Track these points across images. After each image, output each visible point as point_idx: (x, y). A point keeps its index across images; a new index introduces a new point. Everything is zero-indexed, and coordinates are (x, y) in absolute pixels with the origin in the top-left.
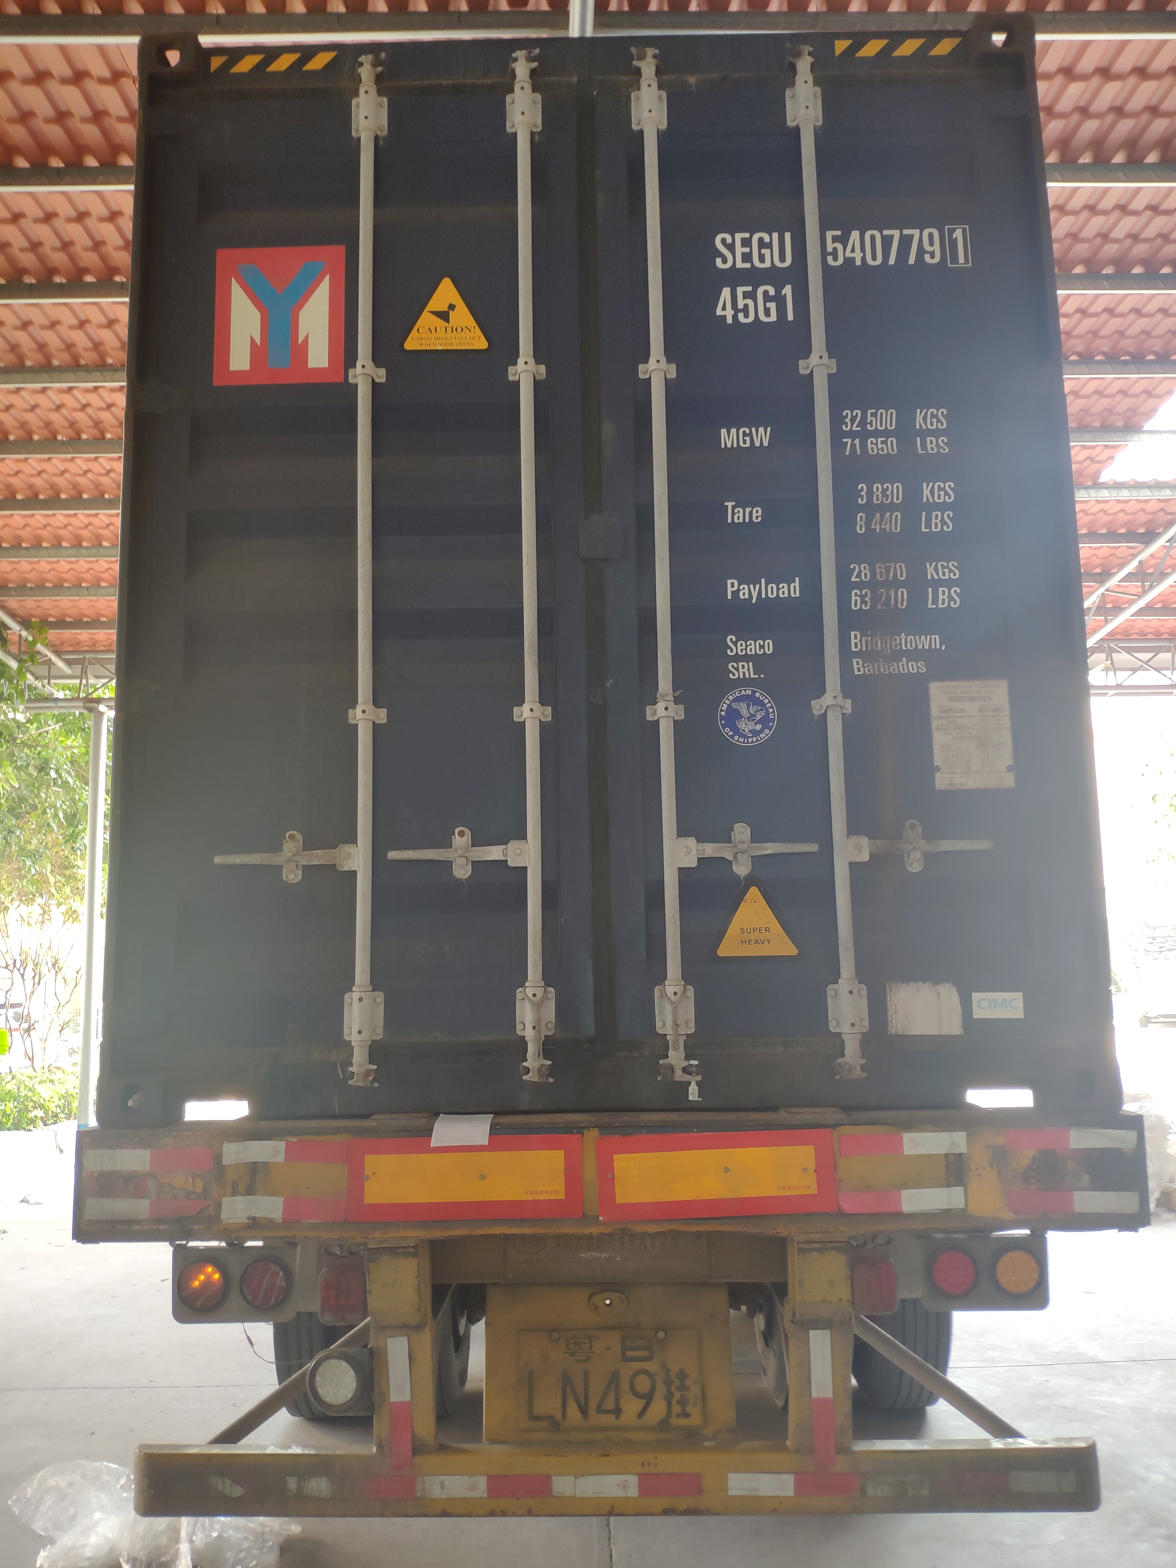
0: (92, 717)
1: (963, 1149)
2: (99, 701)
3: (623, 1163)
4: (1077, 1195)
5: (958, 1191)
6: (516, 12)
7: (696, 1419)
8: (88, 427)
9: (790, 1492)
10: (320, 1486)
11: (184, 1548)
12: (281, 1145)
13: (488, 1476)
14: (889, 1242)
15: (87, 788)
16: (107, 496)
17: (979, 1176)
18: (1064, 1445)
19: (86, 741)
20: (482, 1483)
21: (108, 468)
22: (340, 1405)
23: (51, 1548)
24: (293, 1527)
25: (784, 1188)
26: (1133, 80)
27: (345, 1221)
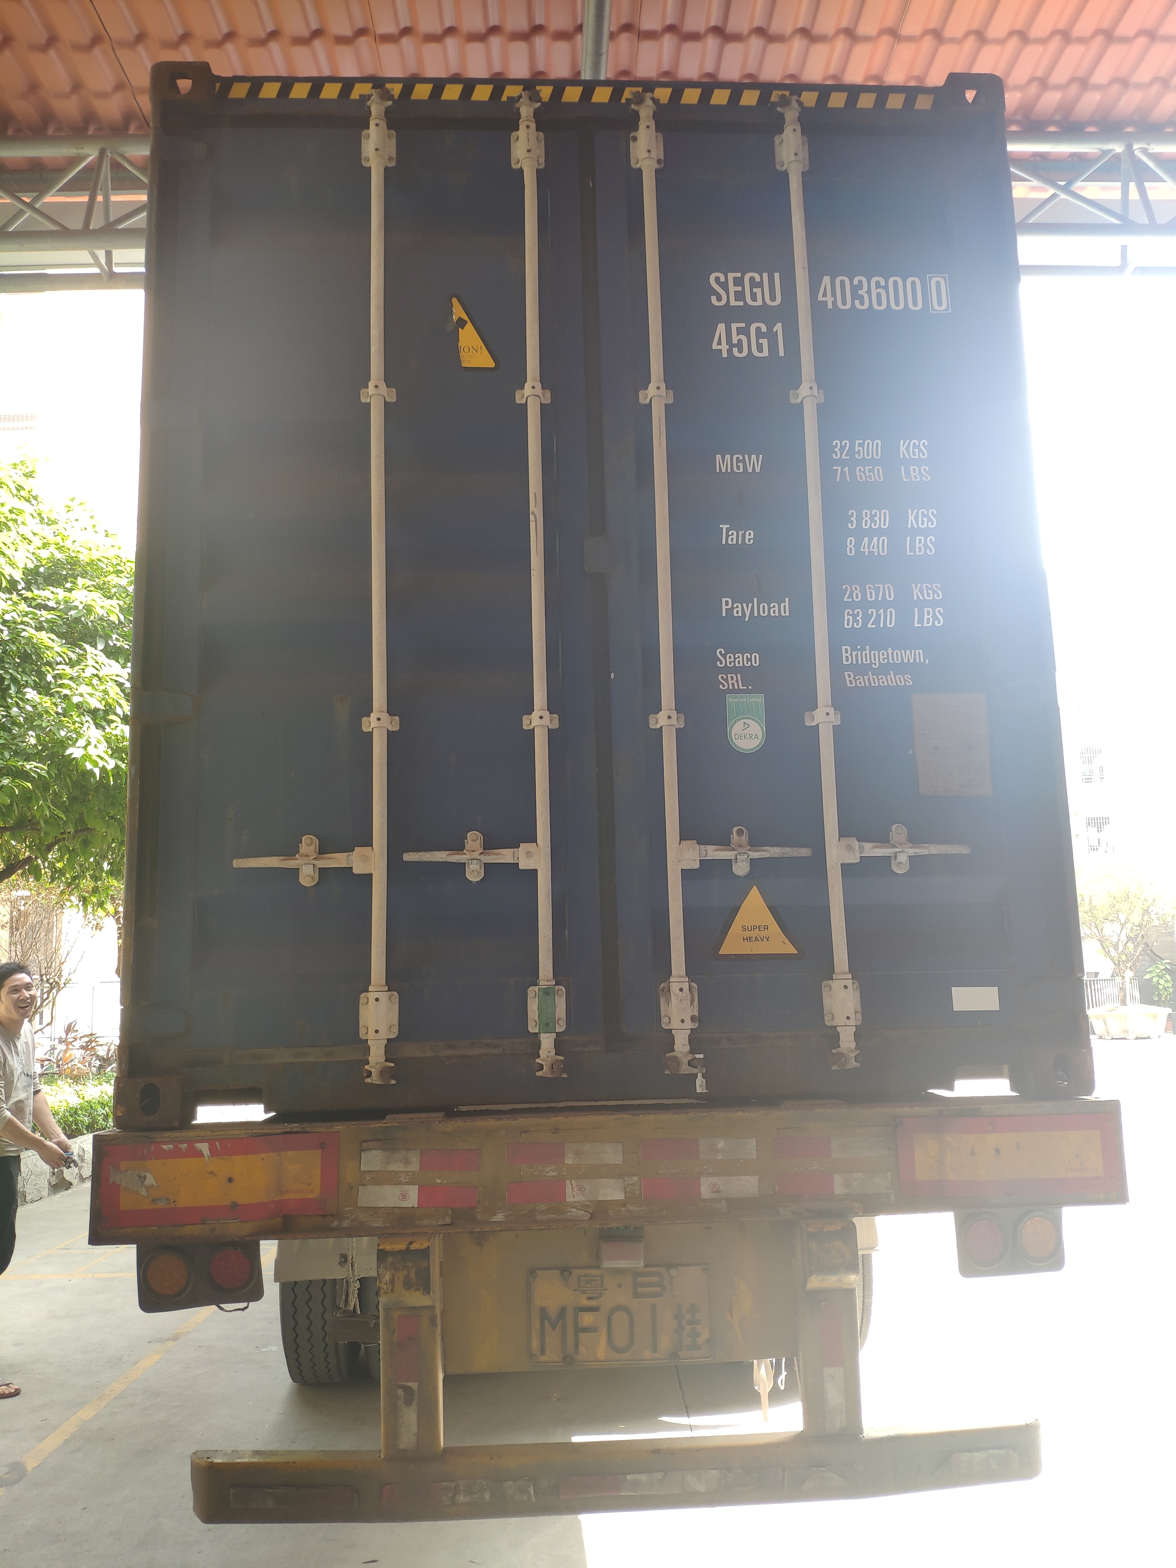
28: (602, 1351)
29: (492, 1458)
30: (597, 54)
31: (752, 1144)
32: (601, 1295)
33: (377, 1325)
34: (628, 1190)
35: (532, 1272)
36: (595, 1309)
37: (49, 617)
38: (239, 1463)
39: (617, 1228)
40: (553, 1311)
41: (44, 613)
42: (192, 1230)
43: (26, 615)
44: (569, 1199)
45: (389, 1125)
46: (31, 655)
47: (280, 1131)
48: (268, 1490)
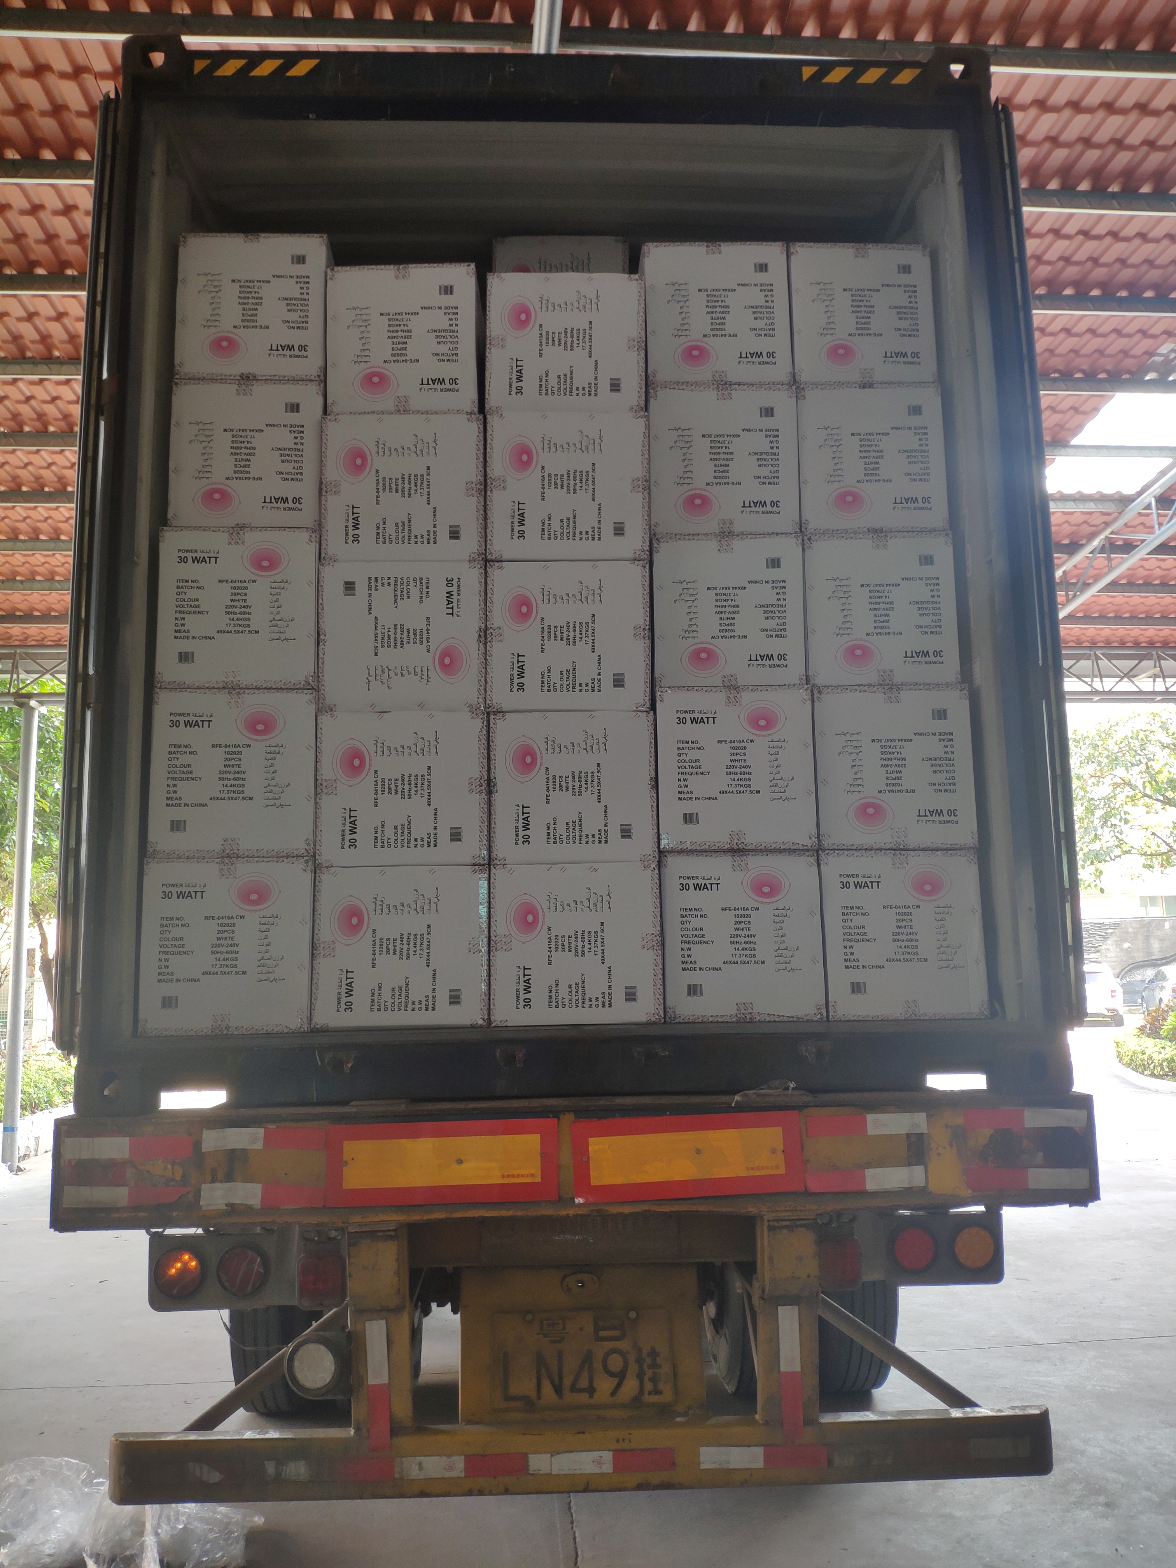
0: (22, 712)
1: (923, 1128)
2: (29, 696)
3: (597, 1145)
4: (1031, 1172)
5: (919, 1170)
6: (478, 24)
7: (667, 1396)
8: (31, 419)
9: (760, 1464)
10: (298, 1469)
11: (150, 1541)
12: (261, 1132)
13: (465, 1456)
14: (852, 1221)
15: (16, 784)
16: (46, 489)
17: (939, 1154)
18: (1018, 1412)
19: (15, 736)
20: (459, 1463)
21: (50, 461)
22: (318, 1389)
23: (10, 1546)
24: (256, 1519)
25: (753, 1169)
26: (1067, 113)
27: (324, 1206)
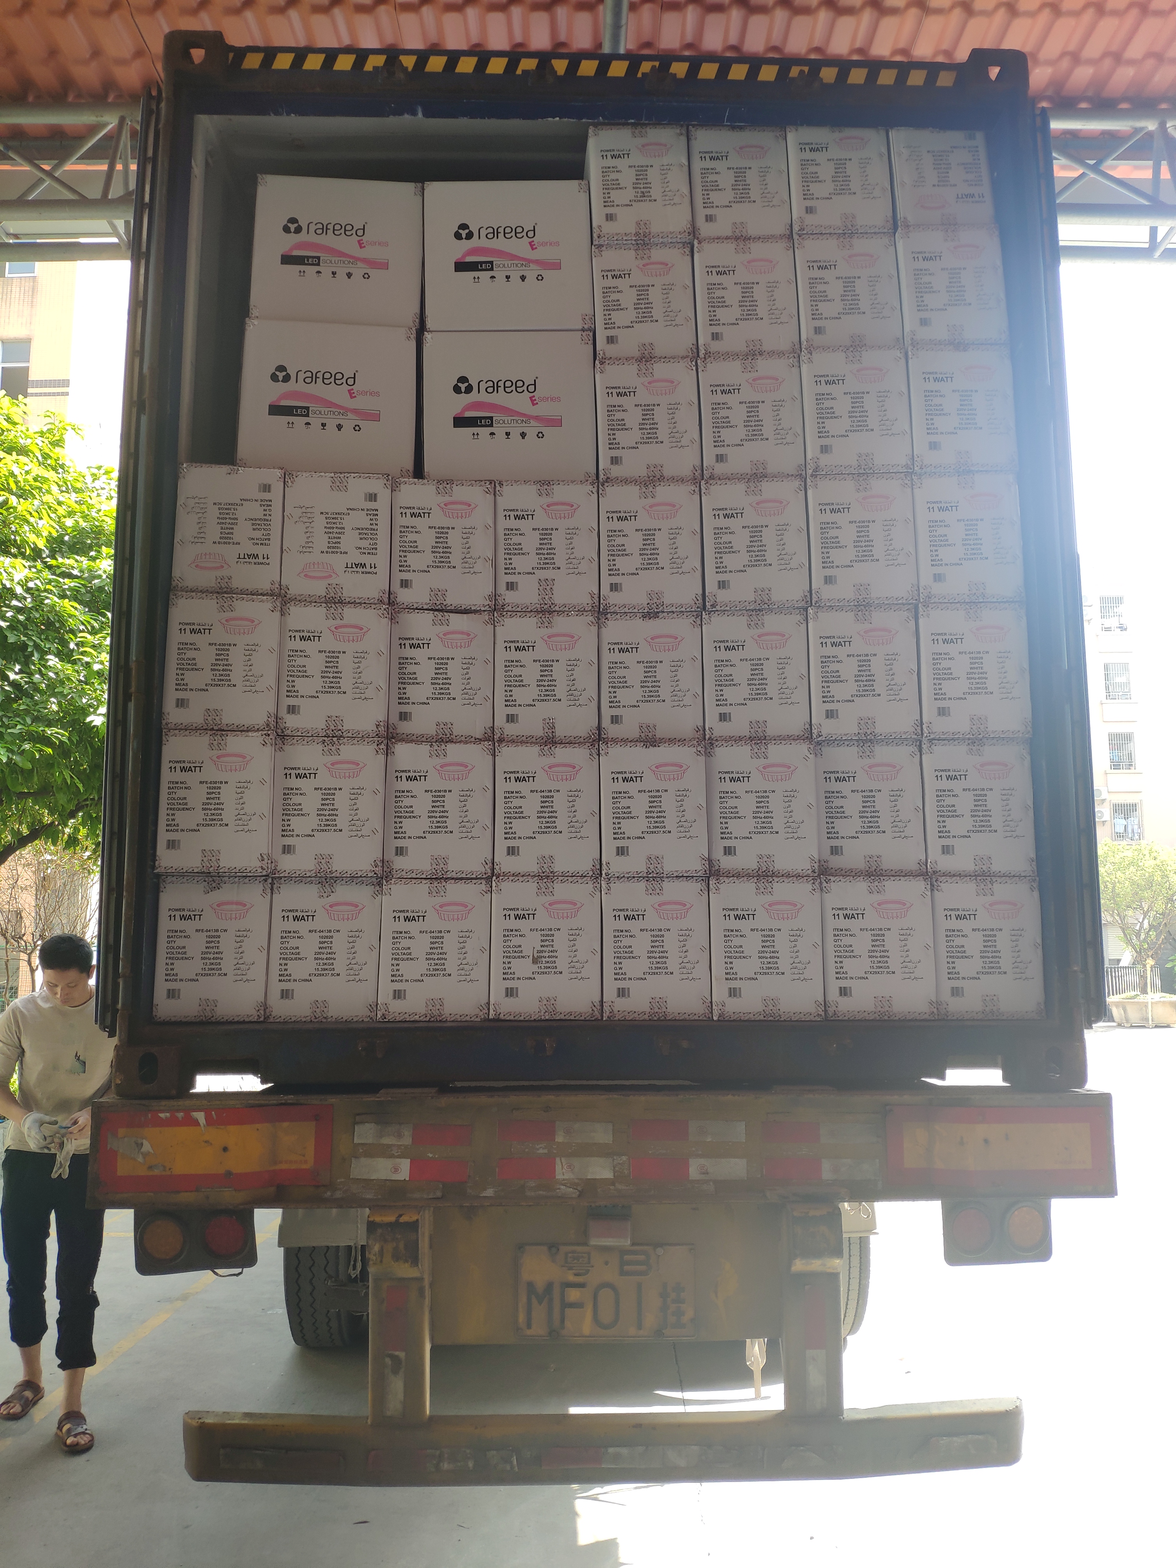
28: (588, 1327)
29: (476, 1428)
30: (617, 27)
31: (741, 1127)
32: (587, 1272)
33: (367, 1294)
34: (617, 1169)
35: (521, 1247)
36: (581, 1285)
37: (72, 585)
38: (229, 1424)
39: (606, 1206)
40: (540, 1286)
41: (67, 581)
42: (187, 1197)
43: (50, 582)
44: (559, 1176)
45: (382, 1099)
46: (54, 623)
47: (275, 1102)
48: (257, 1452)
